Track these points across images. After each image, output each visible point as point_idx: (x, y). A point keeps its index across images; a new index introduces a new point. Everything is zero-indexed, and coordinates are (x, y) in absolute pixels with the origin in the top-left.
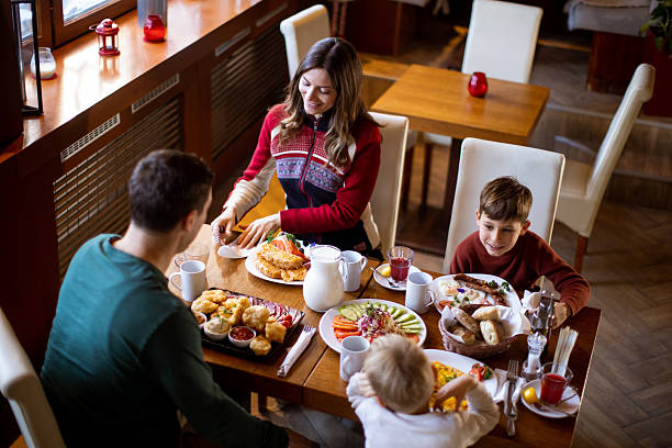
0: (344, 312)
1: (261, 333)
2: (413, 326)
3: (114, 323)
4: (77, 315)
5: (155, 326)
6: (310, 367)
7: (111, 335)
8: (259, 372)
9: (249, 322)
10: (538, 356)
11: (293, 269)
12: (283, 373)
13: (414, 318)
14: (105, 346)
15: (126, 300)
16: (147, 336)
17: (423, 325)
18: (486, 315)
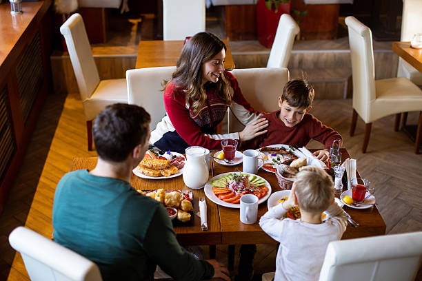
0: (215, 184)
1: (179, 208)
2: (259, 182)
3: (120, 226)
4: (84, 229)
5: (150, 220)
6: (218, 220)
7: (120, 235)
8: (190, 232)
9: (170, 203)
10: (341, 179)
11: (168, 168)
12: (205, 228)
13: (256, 178)
14: (118, 244)
15: (124, 209)
16: (146, 227)
17: (263, 180)
18: (300, 164)
